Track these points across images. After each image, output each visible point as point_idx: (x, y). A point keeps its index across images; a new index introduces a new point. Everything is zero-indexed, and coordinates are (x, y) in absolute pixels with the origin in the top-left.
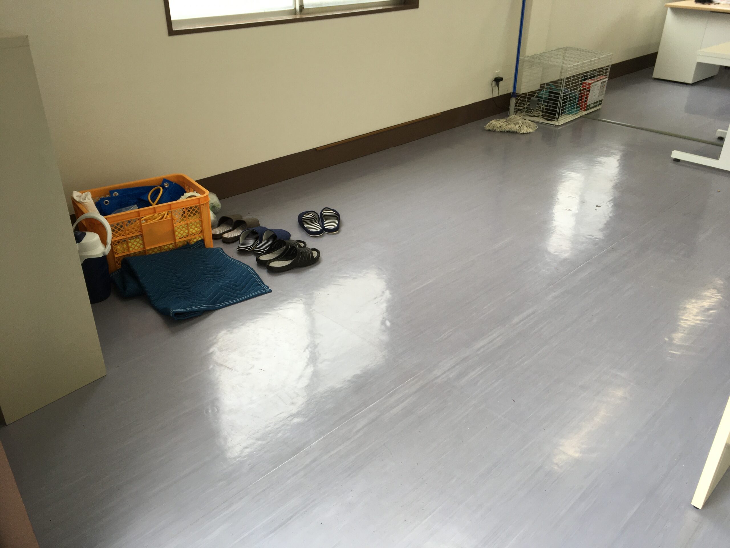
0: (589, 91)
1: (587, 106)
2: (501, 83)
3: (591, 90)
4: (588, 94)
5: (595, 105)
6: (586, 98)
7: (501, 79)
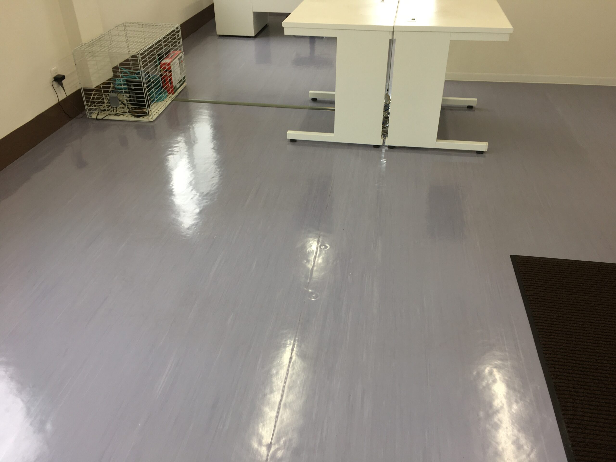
0: (171, 71)
1: (174, 88)
2: (64, 82)
3: (172, 70)
4: (171, 76)
5: (181, 84)
6: (170, 80)
7: (63, 77)
